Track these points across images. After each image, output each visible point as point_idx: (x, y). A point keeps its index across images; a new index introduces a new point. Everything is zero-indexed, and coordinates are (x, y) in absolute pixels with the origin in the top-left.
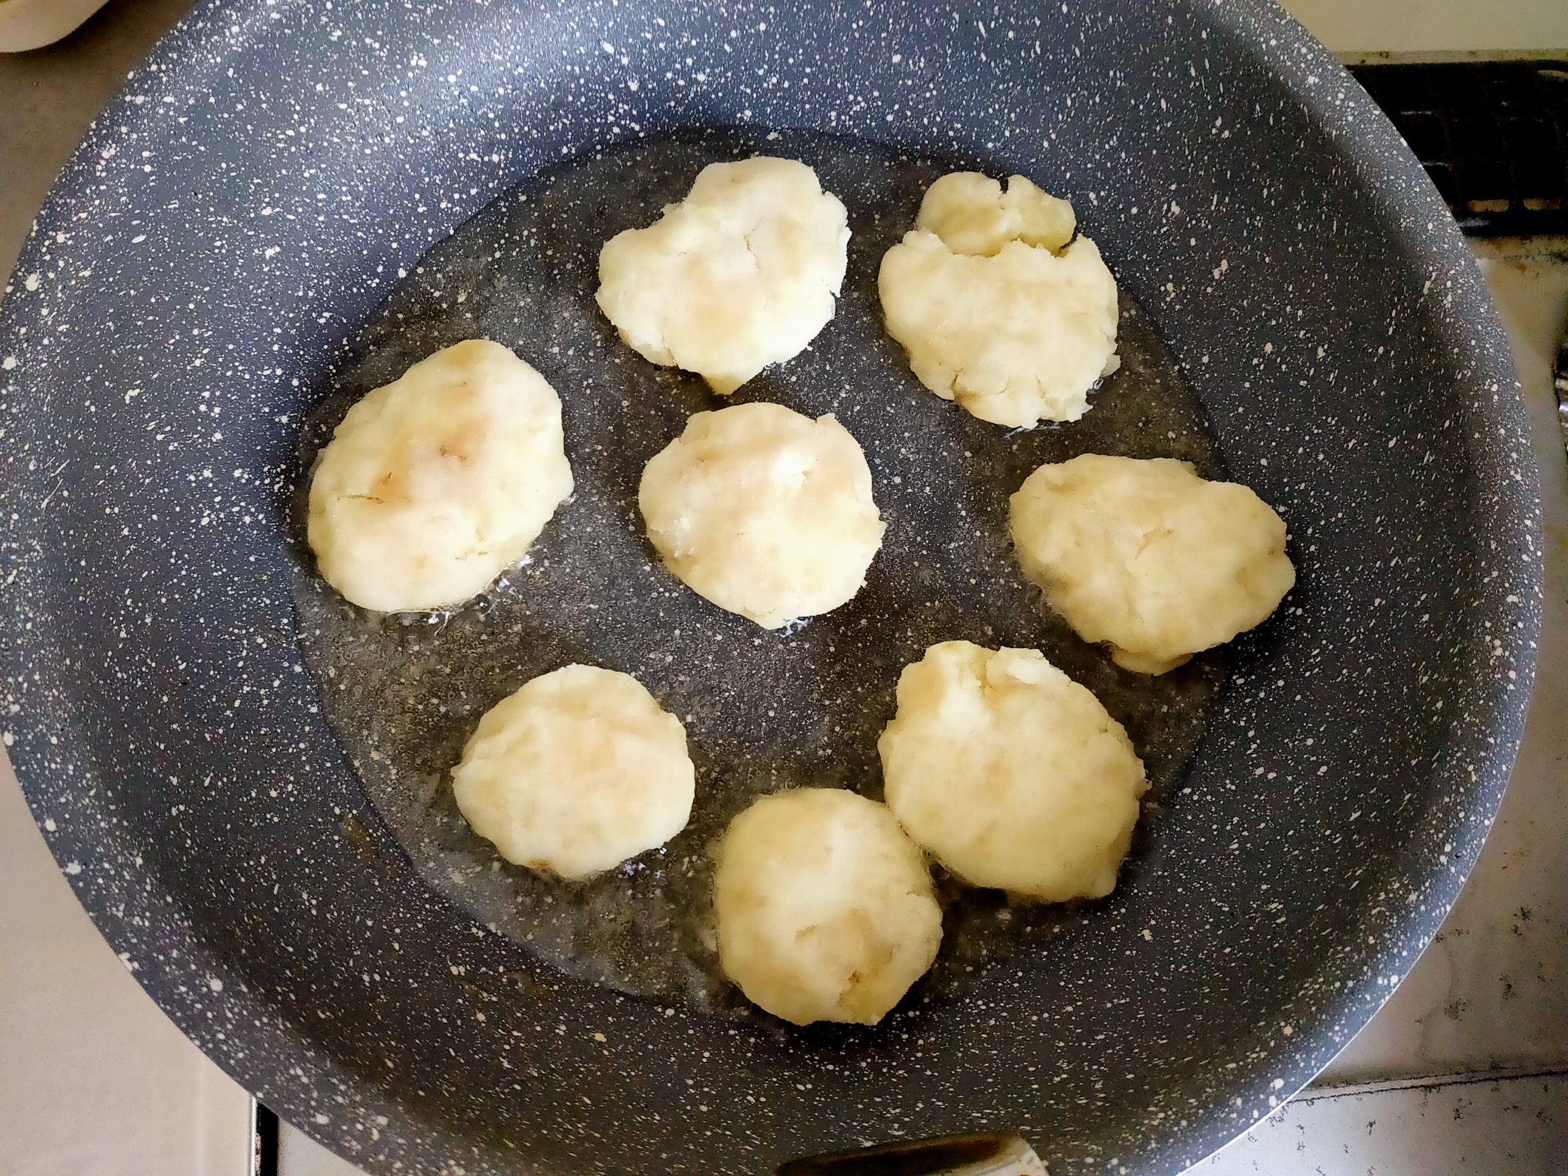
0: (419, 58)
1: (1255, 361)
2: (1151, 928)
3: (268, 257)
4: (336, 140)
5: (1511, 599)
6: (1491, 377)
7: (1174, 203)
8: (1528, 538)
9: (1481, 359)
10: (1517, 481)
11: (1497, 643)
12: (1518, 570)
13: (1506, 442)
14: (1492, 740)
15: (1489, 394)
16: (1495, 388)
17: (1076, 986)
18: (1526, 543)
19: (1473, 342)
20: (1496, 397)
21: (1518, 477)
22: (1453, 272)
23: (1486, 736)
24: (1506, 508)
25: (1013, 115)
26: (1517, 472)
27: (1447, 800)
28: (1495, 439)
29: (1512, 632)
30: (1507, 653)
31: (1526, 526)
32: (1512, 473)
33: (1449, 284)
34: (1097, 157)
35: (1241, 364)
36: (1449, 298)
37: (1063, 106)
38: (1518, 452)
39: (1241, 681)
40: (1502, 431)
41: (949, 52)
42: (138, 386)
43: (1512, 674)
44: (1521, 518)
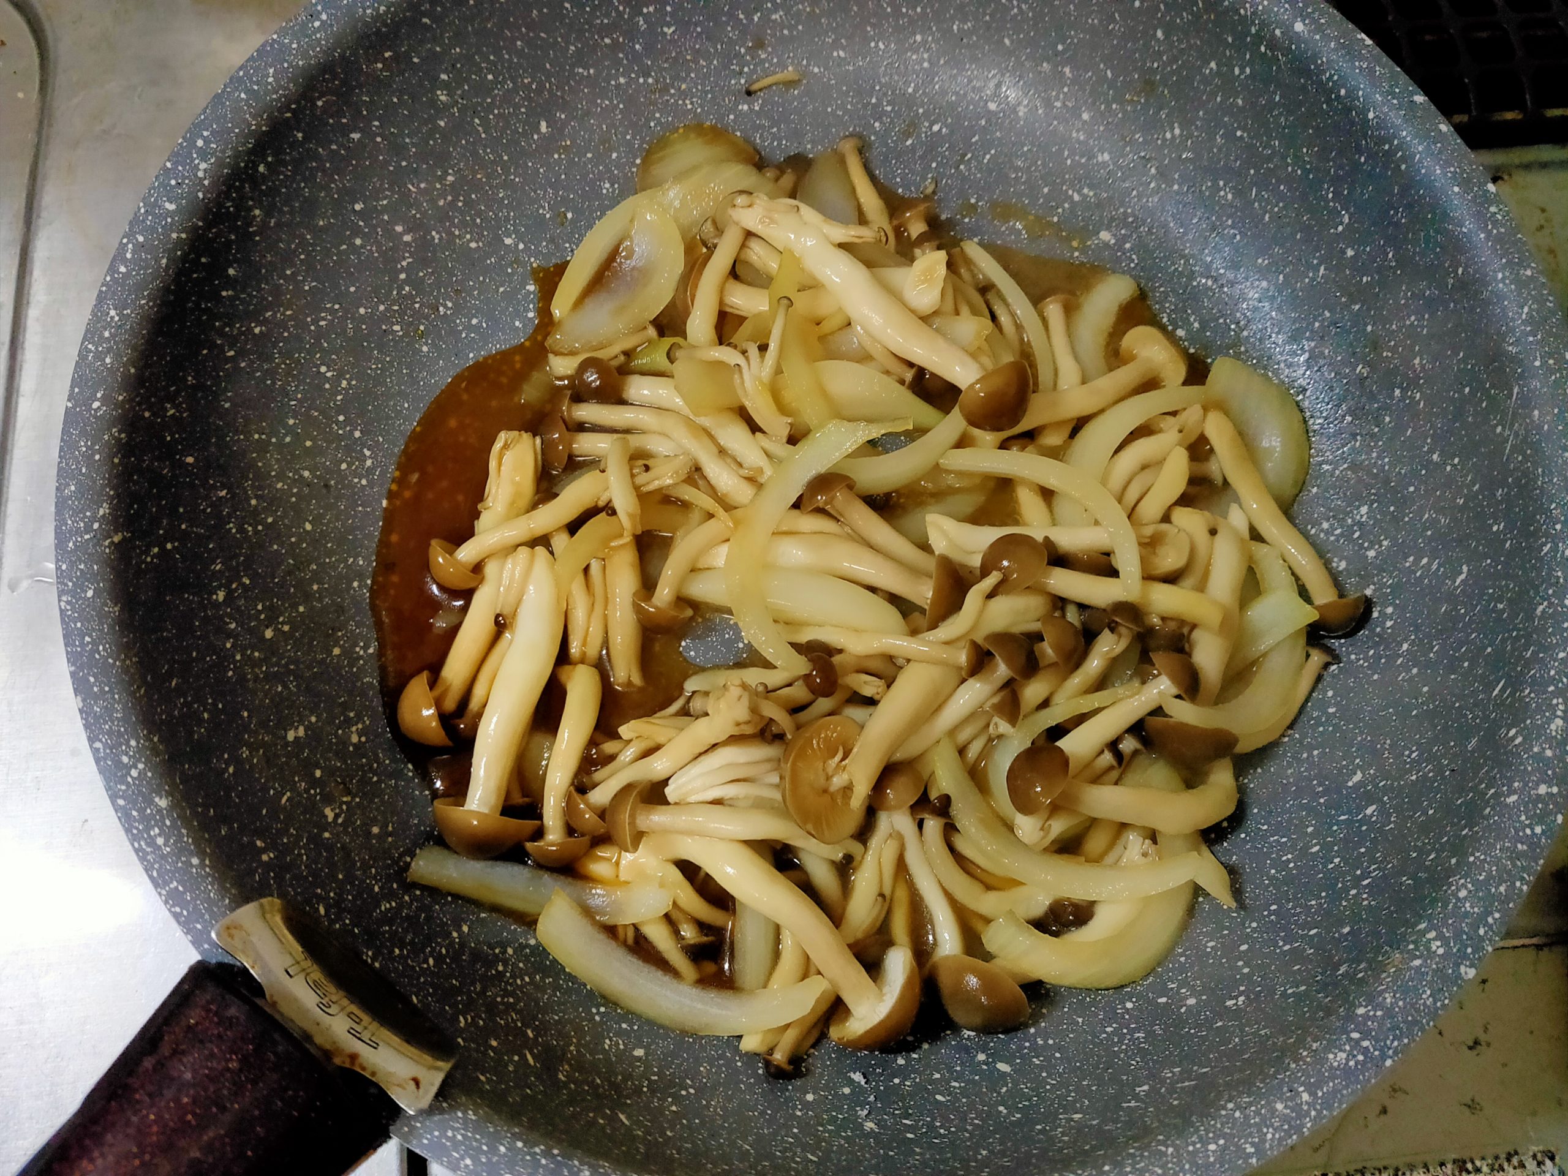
0: (1236, 1004)
1: (286, 628)
2: (539, 132)
3: (1359, 772)
4: (1313, 902)
5: (171, 207)
6: (95, 417)
7: (330, 819)
8: (129, 256)
9: (96, 439)
10: (115, 309)
11: (201, 174)
12: (153, 229)
13: (109, 350)
14: (243, 96)
15: (104, 400)
16: (96, 405)
17: (611, 101)
18: (134, 252)
19: (97, 457)
20: (99, 395)
21: (113, 313)
22: (87, 537)
23: (247, 101)
24: (139, 287)
25: (500, 968)
26: (112, 318)
27: (301, 63)
28: (117, 356)
29: (184, 178)
30: (197, 162)
31: (126, 267)
32: (117, 318)
33: (96, 526)
34: (407, 898)
35: (301, 632)
36: (101, 512)
37: (440, 959)
38: (101, 336)
39: (397, 328)
40: (108, 360)
41: (572, 1048)
42: (1459, 586)
43: (200, 143)
44: (126, 275)
